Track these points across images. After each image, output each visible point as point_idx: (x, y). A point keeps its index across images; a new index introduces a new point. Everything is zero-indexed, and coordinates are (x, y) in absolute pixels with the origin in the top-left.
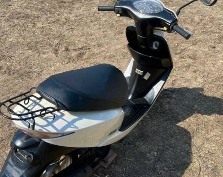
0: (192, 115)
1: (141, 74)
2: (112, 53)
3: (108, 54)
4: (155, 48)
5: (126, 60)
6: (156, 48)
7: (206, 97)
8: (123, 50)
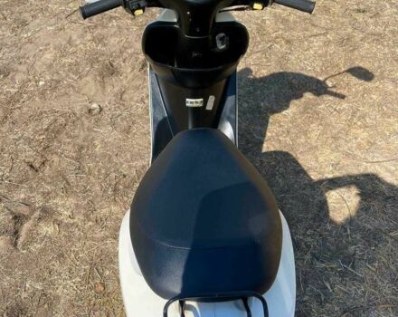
0: (267, 122)
1: (201, 105)
2: (48, 78)
3: (41, 83)
4: (221, 47)
5: (87, 79)
6: (223, 47)
7: (262, 80)
8: (64, 60)
